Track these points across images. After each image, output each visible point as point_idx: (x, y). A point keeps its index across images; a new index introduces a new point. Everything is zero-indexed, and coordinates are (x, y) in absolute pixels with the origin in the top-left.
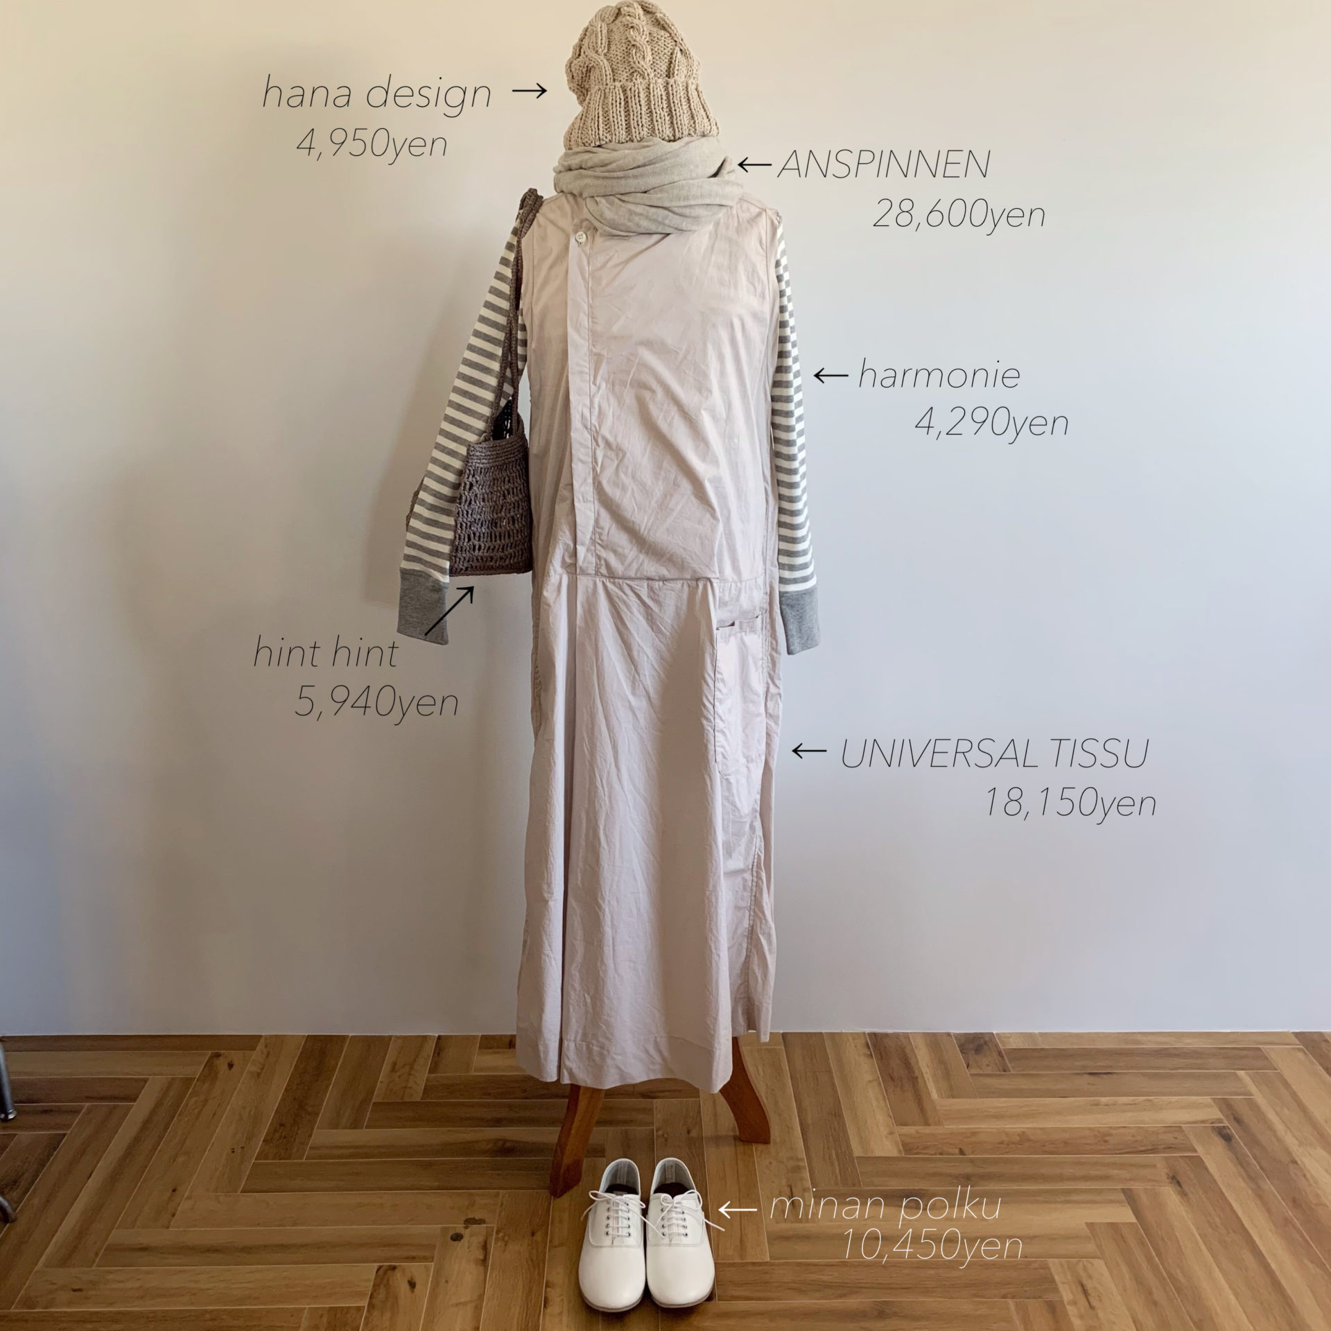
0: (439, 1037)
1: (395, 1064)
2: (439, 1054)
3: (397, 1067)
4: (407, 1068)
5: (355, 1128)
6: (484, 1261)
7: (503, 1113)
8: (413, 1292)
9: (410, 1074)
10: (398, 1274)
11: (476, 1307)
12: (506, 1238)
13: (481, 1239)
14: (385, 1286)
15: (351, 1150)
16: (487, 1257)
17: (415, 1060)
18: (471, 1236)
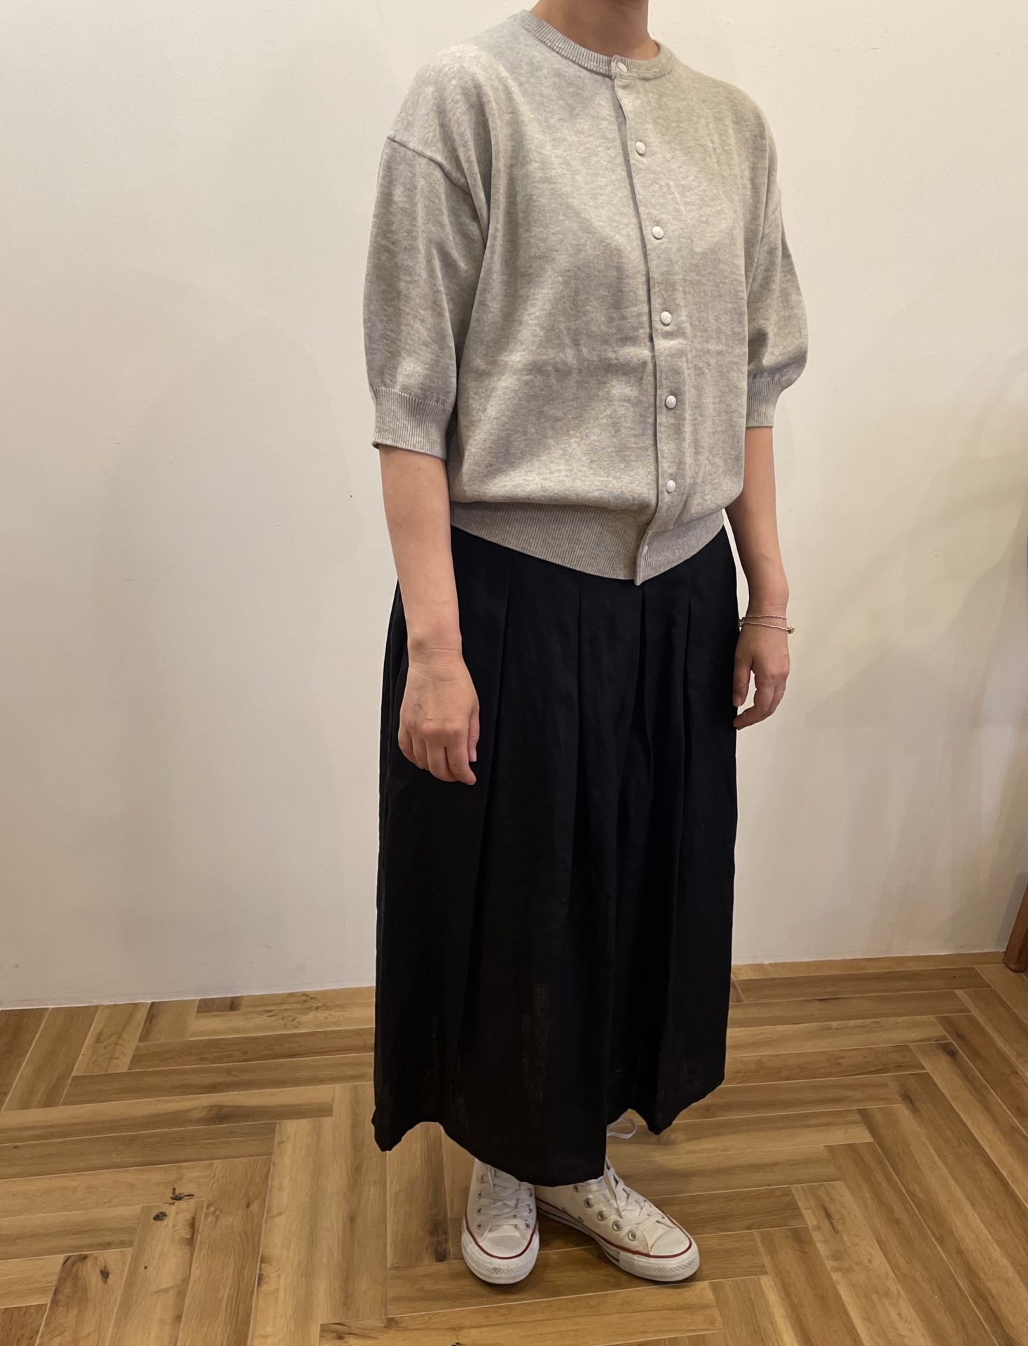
0: (153, 1004)
1: (100, 1034)
2: (151, 1021)
3: (102, 1038)
4: (114, 1038)
5: (49, 1106)
6: (191, 1242)
7: (219, 1079)
8: (105, 1282)
9: (116, 1044)
10: (89, 1264)
11: (179, 1293)
12: (218, 1213)
13: (189, 1216)
14: (73, 1279)
15: (44, 1131)
16: (195, 1236)
17: (123, 1029)
18: (177, 1214)
